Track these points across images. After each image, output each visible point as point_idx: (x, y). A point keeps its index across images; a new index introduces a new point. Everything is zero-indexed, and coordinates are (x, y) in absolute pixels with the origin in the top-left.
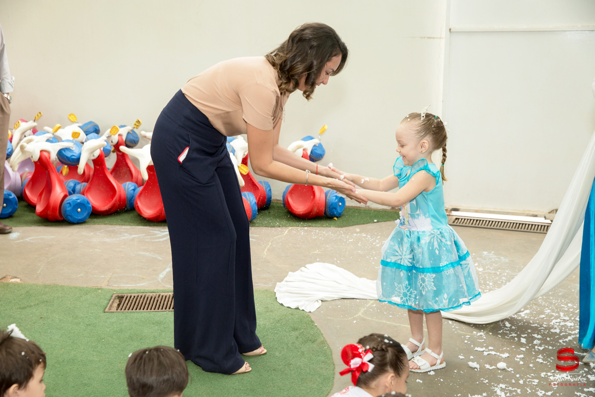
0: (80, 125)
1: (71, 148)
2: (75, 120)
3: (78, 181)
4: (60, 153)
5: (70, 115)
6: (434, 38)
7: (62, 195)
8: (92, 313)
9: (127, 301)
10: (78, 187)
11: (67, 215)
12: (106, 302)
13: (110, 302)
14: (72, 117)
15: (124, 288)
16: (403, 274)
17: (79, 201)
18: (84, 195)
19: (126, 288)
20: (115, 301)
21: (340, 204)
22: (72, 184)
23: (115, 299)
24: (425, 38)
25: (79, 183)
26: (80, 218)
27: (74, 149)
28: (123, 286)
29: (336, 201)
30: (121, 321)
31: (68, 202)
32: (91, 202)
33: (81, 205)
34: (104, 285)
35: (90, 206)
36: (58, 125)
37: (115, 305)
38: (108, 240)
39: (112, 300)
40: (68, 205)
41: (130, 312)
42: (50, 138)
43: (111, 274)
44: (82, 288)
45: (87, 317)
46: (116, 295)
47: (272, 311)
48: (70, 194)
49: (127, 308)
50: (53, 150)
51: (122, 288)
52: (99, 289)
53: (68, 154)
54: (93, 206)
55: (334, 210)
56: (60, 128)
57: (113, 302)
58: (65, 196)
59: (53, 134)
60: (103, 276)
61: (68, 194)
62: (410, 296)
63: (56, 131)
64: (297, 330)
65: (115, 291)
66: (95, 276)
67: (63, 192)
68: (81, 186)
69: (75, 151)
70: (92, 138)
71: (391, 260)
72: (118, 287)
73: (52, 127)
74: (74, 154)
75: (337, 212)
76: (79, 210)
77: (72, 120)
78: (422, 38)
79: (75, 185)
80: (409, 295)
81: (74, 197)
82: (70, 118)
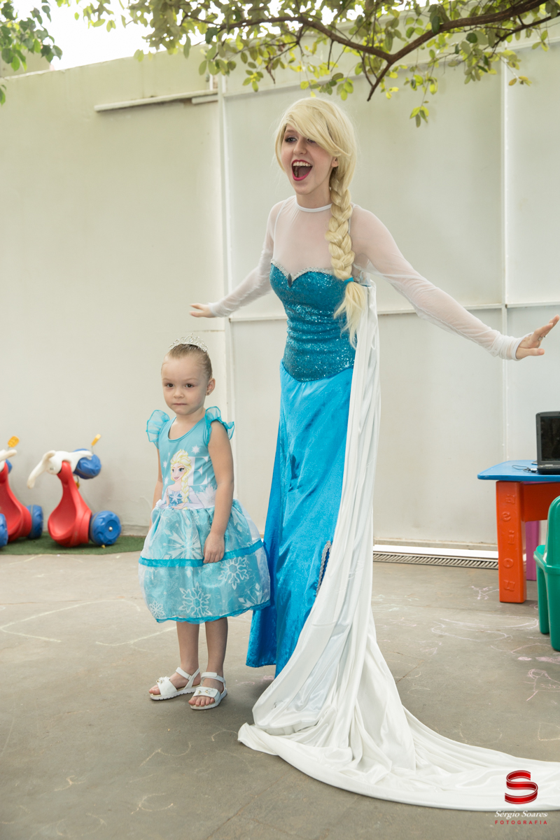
6: (217, 331)
16: (189, 571)
21: (111, 528)
24: (208, 331)
29: (103, 524)
55: (100, 535)
62: (203, 604)
71: (171, 557)
75: (105, 537)
78: (205, 331)
80: (201, 602)
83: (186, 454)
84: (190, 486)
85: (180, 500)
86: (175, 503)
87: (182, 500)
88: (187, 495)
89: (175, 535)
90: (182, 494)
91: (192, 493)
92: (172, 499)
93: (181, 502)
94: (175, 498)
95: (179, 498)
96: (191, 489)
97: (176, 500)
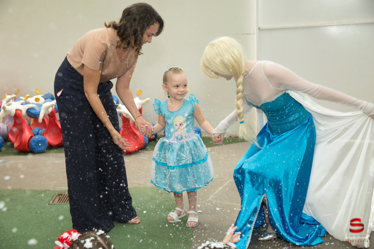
0: (43, 95)
1: (35, 108)
2: (40, 93)
3: (40, 128)
4: (28, 111)
5: (36, 90)
6: (250, 34)
7: (30, 136)
8: (41, 205)
9: (64, 197)
10: (40, 132)
11: (33, 148)
12: (51, 198)
13: (54, 198)
14: (38, 91)
15: (63, 190)
17: (39, 139)
18: (43, 135)
19: (65, 189)
20: (57, 197)
22: (37, 130)
23: (57, 196)
25: (41, 129)
26: (40, 150)
27: (36, 108)
28: (63, 188)
30: (59, 210)
31: (33, 140)
32: (48, 140)
33: (42, 141)
34: (51, 188)
35: (47, 142)
36: (28, 95)
37: (57, 200)
38: (57, 162)
39: (55, 197)
40: (33, 142)
41: (65, 204)
42: (23, 103)
43: (56, 181)
44: (37, 190)
45: (37, 208)
46: (58, 194)
47: (155, 199)
48: (35, 135)
49: (63, 202)
50: (24, 109)
51: (62, 190)
52: (47, 191)
53: (33, 111)
54: (48, 142)
56: (29, 97)
57: (55, 198)
58: (31, 137)
59: (25, 101)
60: (51, 183)
61: (33, 135)
63: (27, 99)
64: (170, 210)
65: (57, 191)
66: (46, 183)
67: (30, 134)
68: (42, 130)
69: (37, 110)
70: (47, 102)
71: (182, 163)
72: (59, 189)
73: (24, 97)
74: (37, 111)
76: (40, 144)
77: (38, 93)
78: (243, 34)
79: (39, 130)
81: (37, 137)
82: (37, 92)
83: (182, 117)
84: (185, 131)
85: (182, 138)
86: (180, 139)
87: (183, 138)
88: (185, 135)
89: (182, 154)
90: (183, 135)
91: (187, 134)
92: (178, 138)
93: (183, 139)
94: (180, 137)
95: (181, 137)
96: (186, 132)
97: (180, 138)
